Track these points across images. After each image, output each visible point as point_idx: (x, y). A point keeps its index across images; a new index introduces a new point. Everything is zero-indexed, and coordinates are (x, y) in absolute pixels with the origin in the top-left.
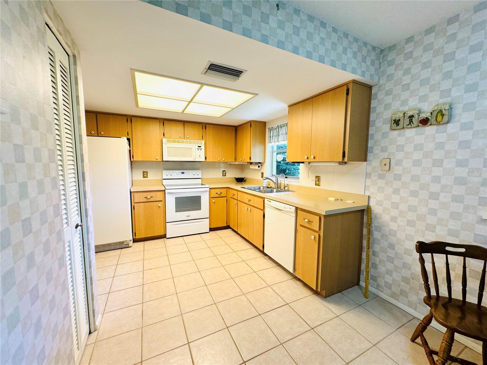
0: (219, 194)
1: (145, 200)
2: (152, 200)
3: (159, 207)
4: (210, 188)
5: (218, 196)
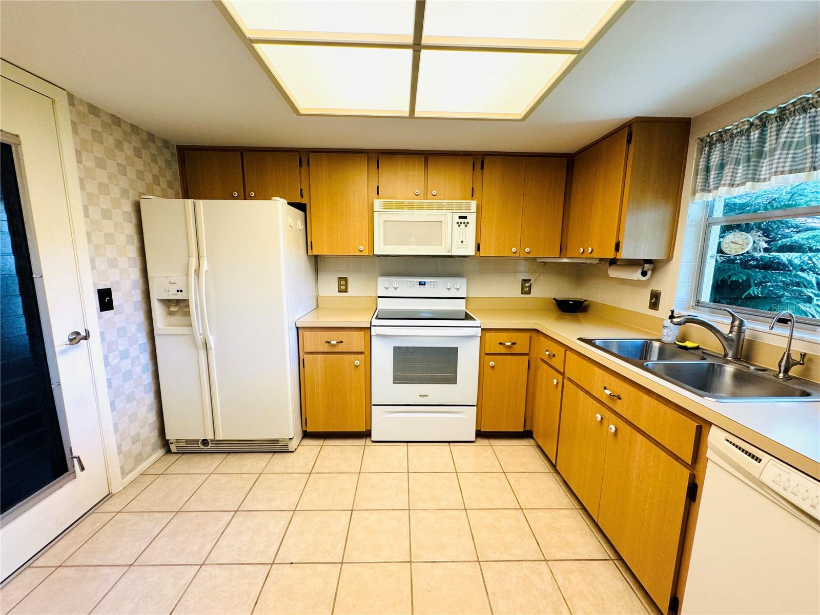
0: (509, 347)
1: (326, 348)
2: (341, 348)
3: (357, 366)
4: (482, 329)
5: (504, 350)
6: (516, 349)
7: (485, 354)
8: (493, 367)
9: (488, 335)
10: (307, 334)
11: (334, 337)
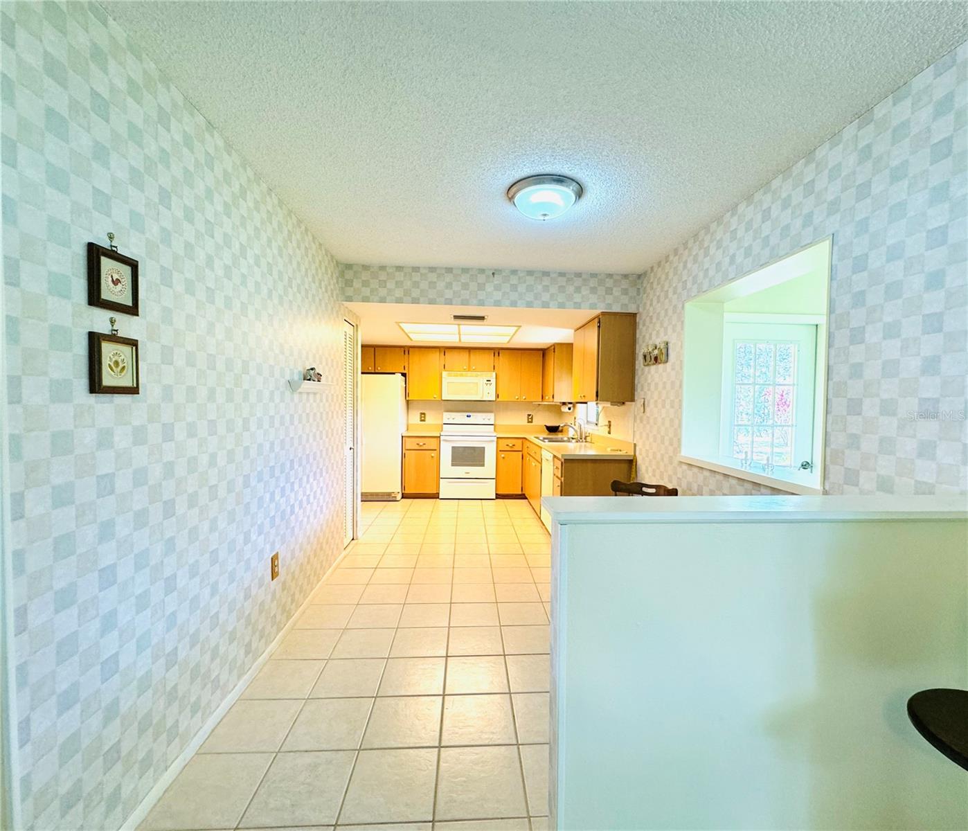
0: (511, 447)
1: (417, 447)
2: (424, 447)
3: (432, 457)
4: (498, 438)
5: (509, 449)
6: (515, 449)
7: (499, 451)
8: (503, 458)
9: (500, 441)
10: (407, 439)
11: (421, 441)
